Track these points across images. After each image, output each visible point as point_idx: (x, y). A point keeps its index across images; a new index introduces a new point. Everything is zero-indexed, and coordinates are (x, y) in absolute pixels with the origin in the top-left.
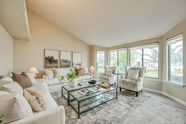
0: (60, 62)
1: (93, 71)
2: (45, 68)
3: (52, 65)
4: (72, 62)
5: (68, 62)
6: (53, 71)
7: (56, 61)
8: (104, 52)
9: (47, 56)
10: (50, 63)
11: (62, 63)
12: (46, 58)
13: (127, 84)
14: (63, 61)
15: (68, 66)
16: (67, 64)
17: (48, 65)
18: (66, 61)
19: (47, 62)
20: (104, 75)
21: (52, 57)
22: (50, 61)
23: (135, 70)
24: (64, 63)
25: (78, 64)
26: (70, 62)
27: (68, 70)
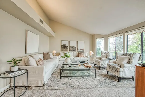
0: (70, 48)
1: (92, 55)
2: (61, 51)
3: (65, 49)
4: (77, 48)
5: (74, 48)
6: (63, 53)
7: (67, 47)
8: (104, 39)
9: (62, 44)
10: (64, 48)
11: (71, 48)
12: (62, 46)
13: (111, 68)
14: (71, 47)
15: (74, 51)
16: (74, 49)
17: (63, 49)
18: (73, 47)
19: (62, 48)
20: (99, 59)
21: (65, 45)
22: (64, 47)
23: (127, 56)
24: (72, 48)
25: (81, 49)
26: (75, 48)
27: (73, 53)
